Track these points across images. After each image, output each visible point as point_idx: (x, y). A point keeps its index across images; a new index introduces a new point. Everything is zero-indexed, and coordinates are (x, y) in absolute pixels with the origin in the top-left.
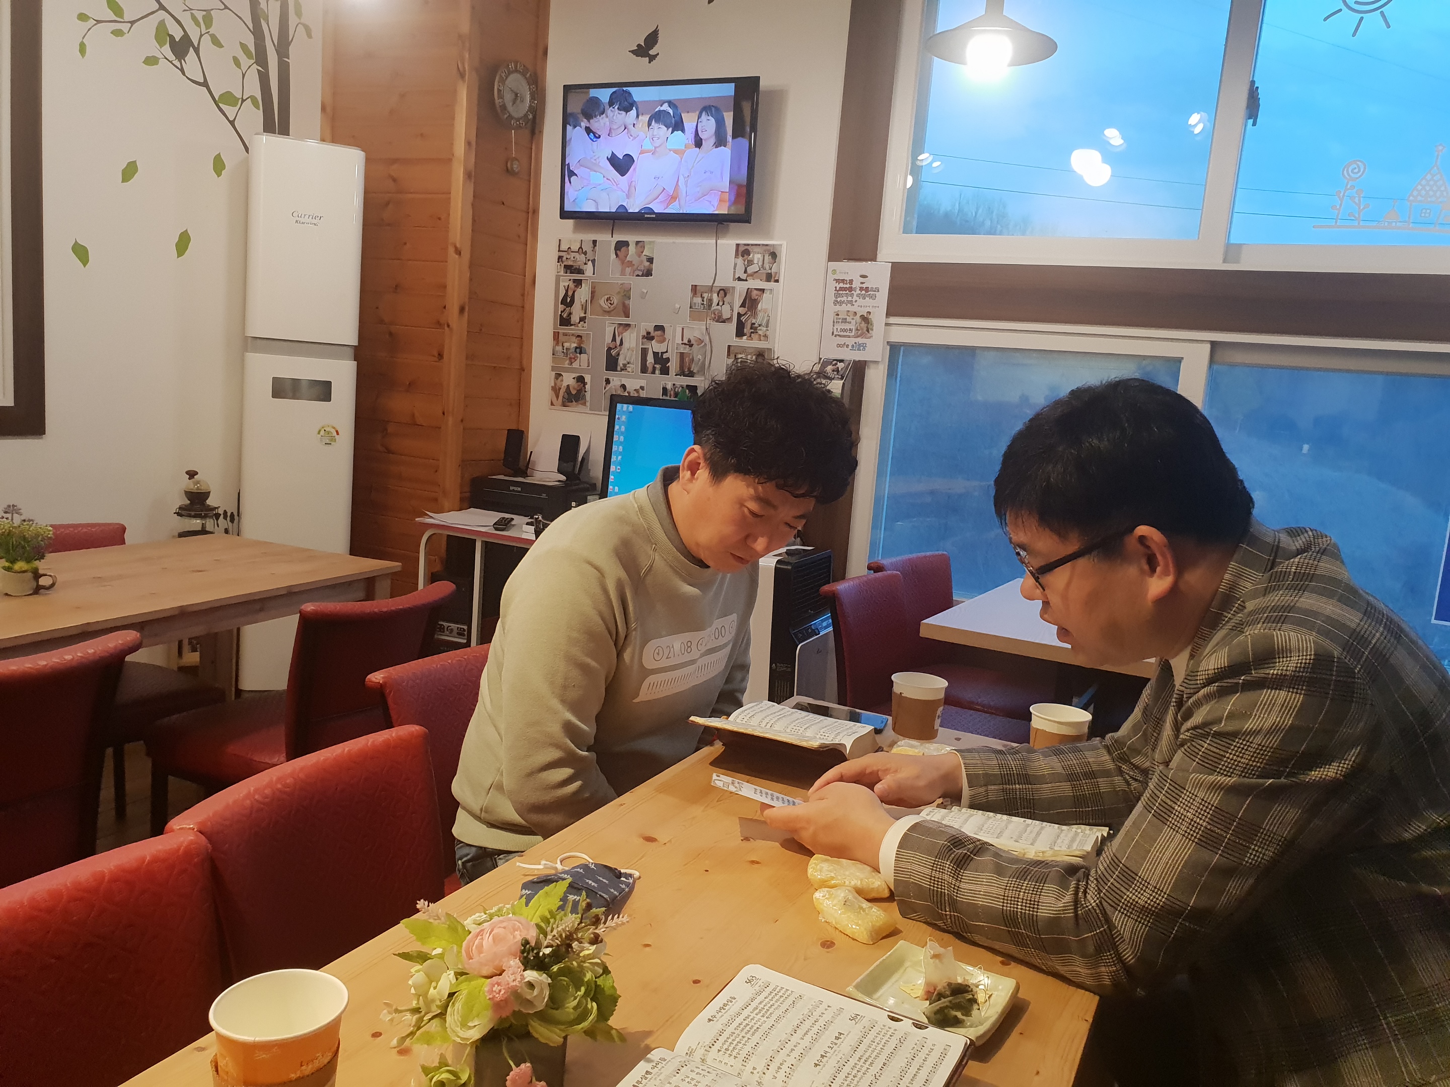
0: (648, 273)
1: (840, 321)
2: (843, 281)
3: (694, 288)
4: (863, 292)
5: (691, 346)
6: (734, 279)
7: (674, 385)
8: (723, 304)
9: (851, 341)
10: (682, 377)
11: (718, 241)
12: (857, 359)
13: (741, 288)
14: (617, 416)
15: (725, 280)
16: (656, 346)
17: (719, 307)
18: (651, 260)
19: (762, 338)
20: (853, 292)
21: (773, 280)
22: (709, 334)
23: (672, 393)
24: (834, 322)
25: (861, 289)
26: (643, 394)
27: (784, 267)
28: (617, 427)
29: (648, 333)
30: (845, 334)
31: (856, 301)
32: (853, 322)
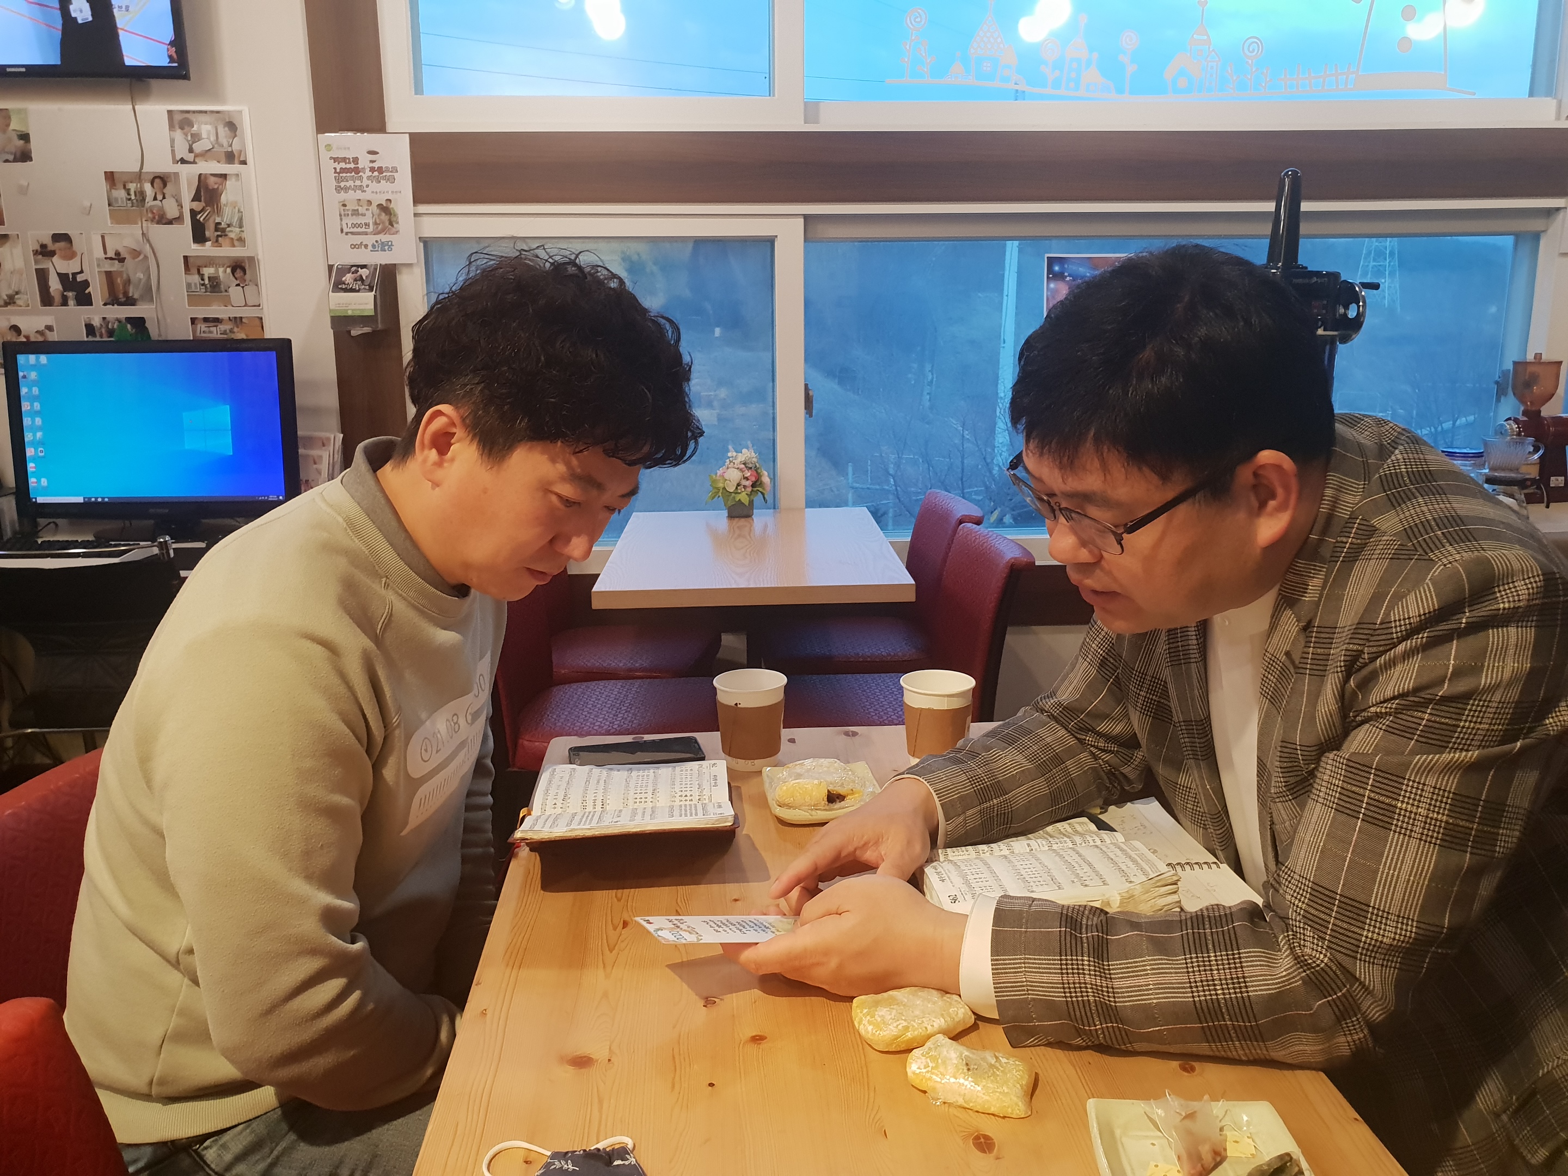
0: (25, 156)
1: (350, 213)
2: (344, 160)
3: (110, 177)
4: (376, 174)
5: (122, 260)
6: (176, 162)
7: (104, 318)
8: (164, 198)
9: (370, 240)
10: (116, 306)
11: (136, 107)
12: (383, 263)
13: (187, 176)
14: (21, 374)
15: (160, 163)
16: (59, 265)
17: (157, 203)
18: (25, 137)
19: (236, 243)
20: (361, 174)
21: (236, 161)
22: (148, 241)
23: (103, 331)
24: (340, 215)
25: (372, 170)
26: (54, 337)
27: (249, 141)
28: (24, 391)
29: (43, 246)
30: (359, 230)
31: (367, 186)
32: (369, 214)
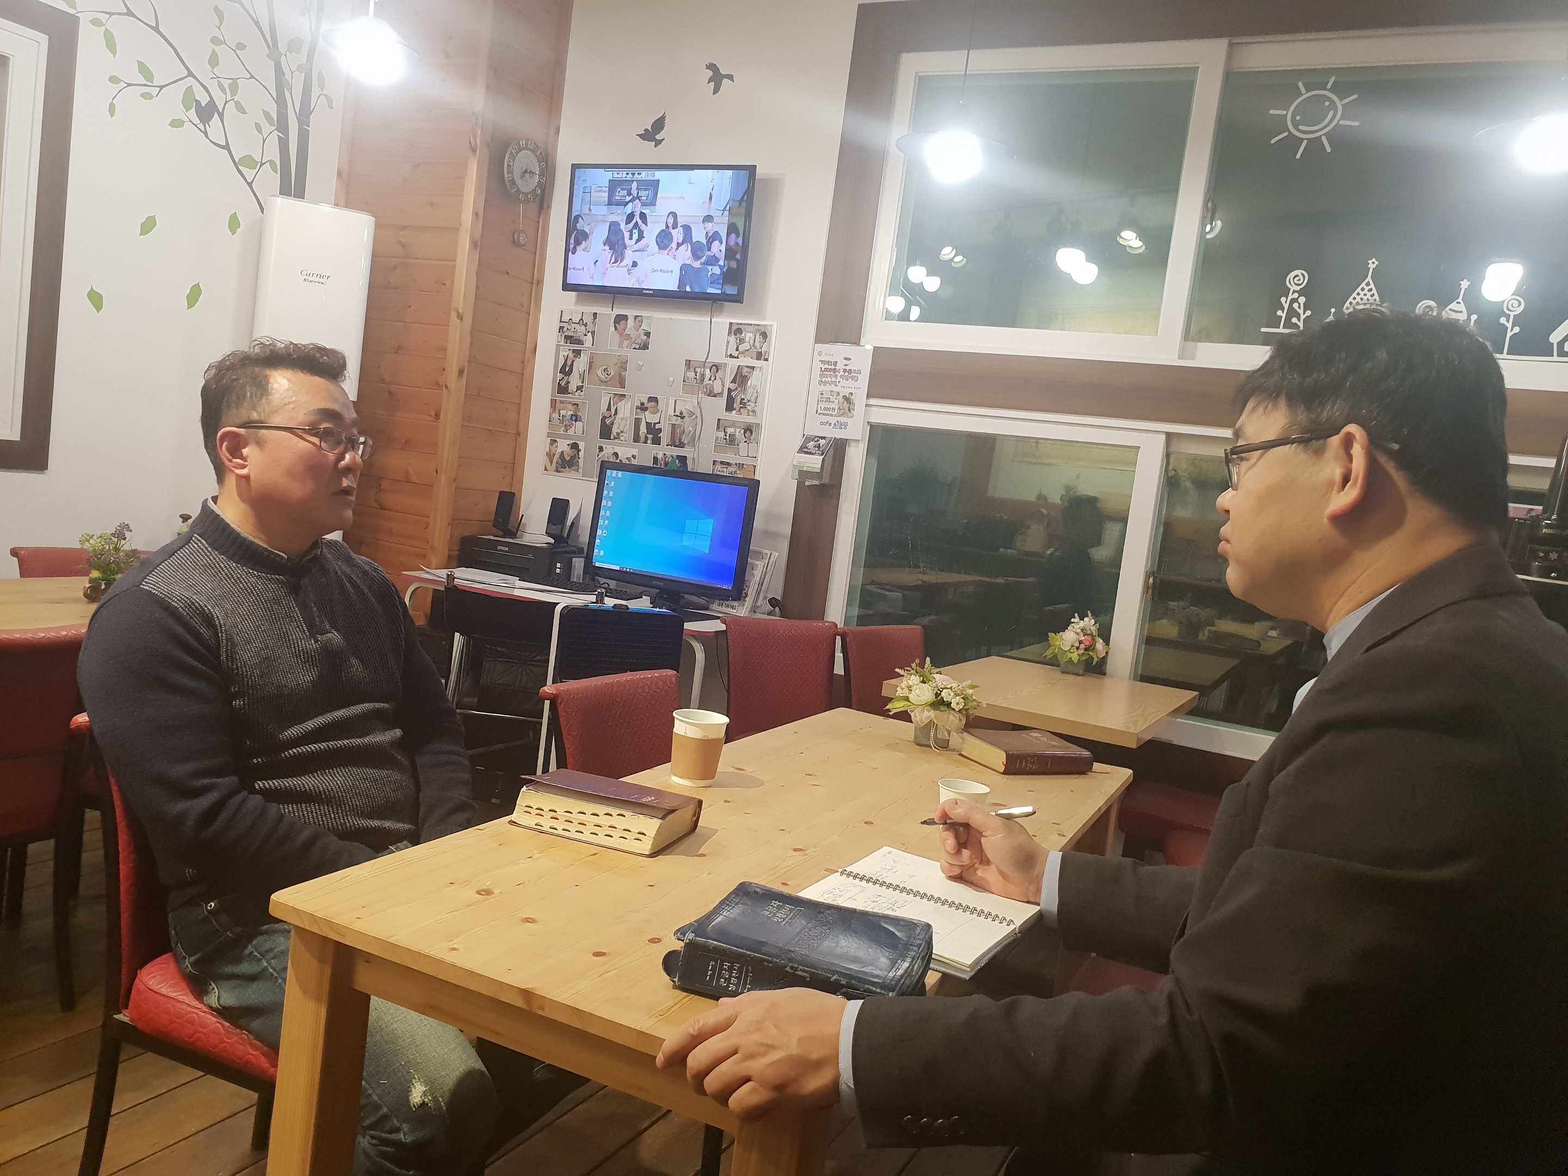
1: (824, 400)
2: (828, 362)
3: (688, 363)
4: (847, 374)
5: (683, 418)
6: (726, 356)
7: (665, 454)
8: (715, 379)
9: (833, 420)
10: (673, 447)
11: (713, 319)
12: (838, 437)
13: (733, 364)
14: (606, 482)
17: (711, 382)
18: (648, 334)
19: (751, 413)
20: (837, 373)
21: (762, 358)
22: (700, 407)
23: (663, 462)
24: (818, 401)
25: (845, 371)
26: (634, 462)
27: (774, 347)
28: (605, 492)
29: (642, 404)
30: (828, 412)
31: (839, 382)
32: (836, 401)
